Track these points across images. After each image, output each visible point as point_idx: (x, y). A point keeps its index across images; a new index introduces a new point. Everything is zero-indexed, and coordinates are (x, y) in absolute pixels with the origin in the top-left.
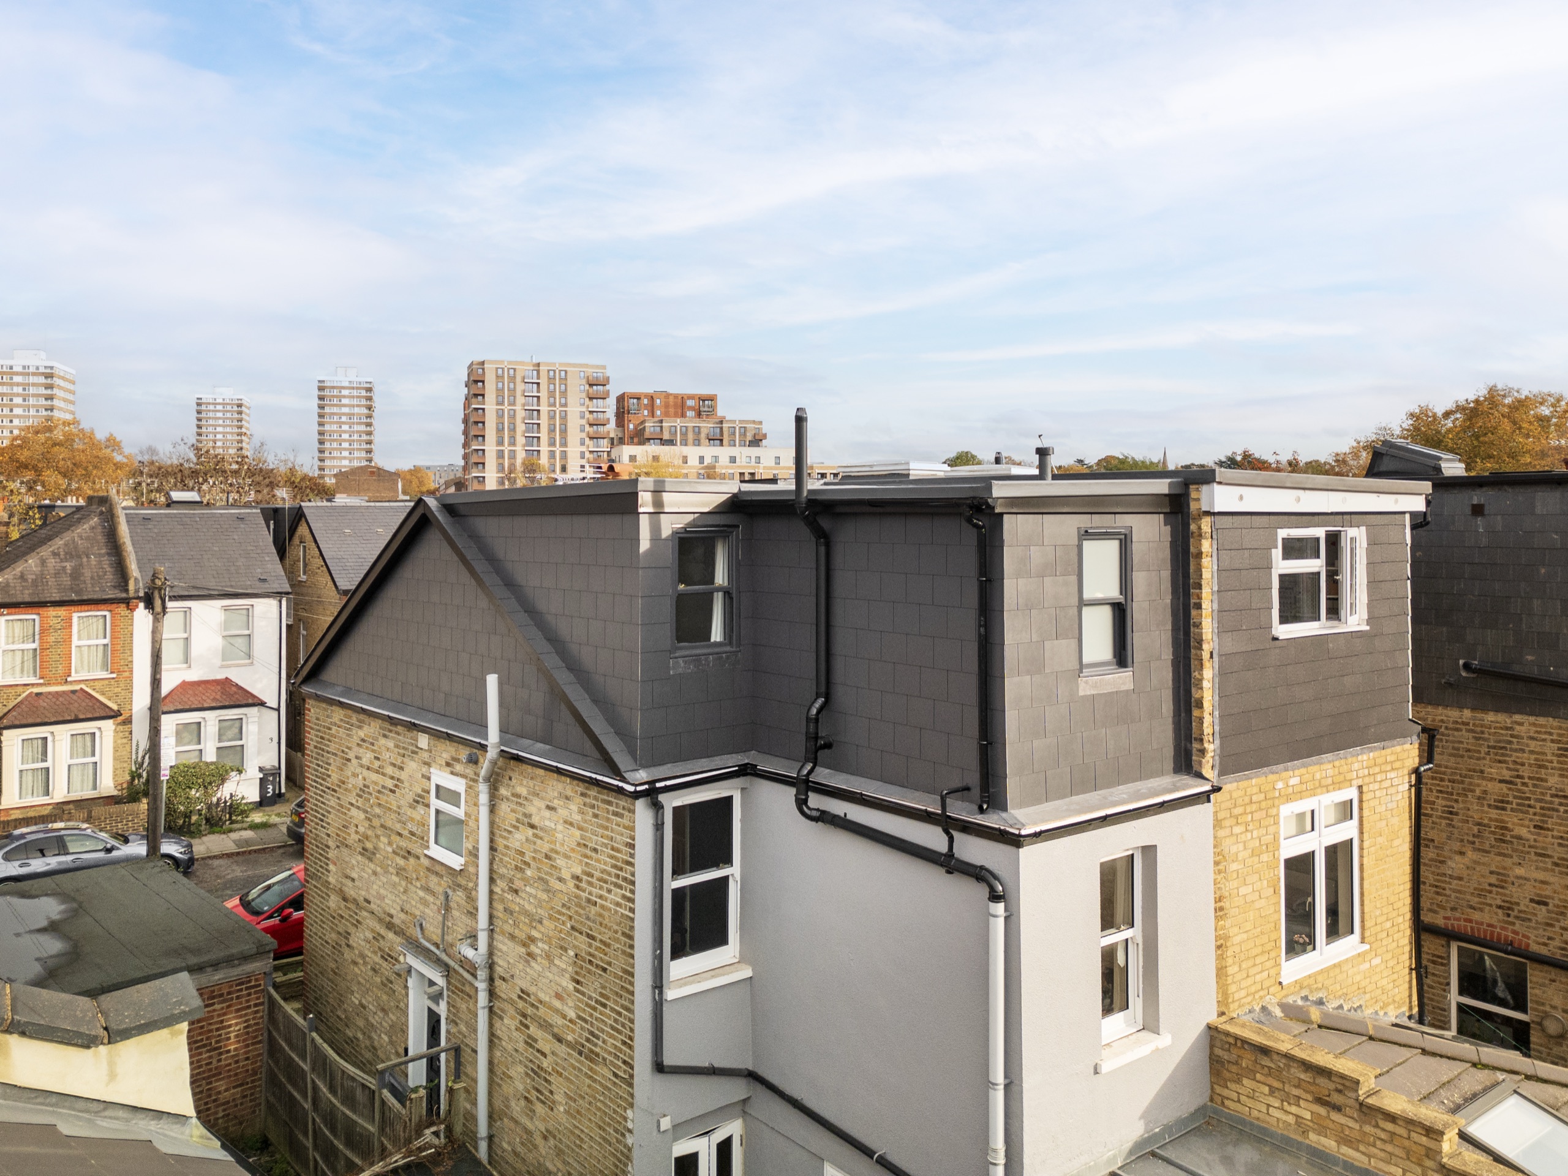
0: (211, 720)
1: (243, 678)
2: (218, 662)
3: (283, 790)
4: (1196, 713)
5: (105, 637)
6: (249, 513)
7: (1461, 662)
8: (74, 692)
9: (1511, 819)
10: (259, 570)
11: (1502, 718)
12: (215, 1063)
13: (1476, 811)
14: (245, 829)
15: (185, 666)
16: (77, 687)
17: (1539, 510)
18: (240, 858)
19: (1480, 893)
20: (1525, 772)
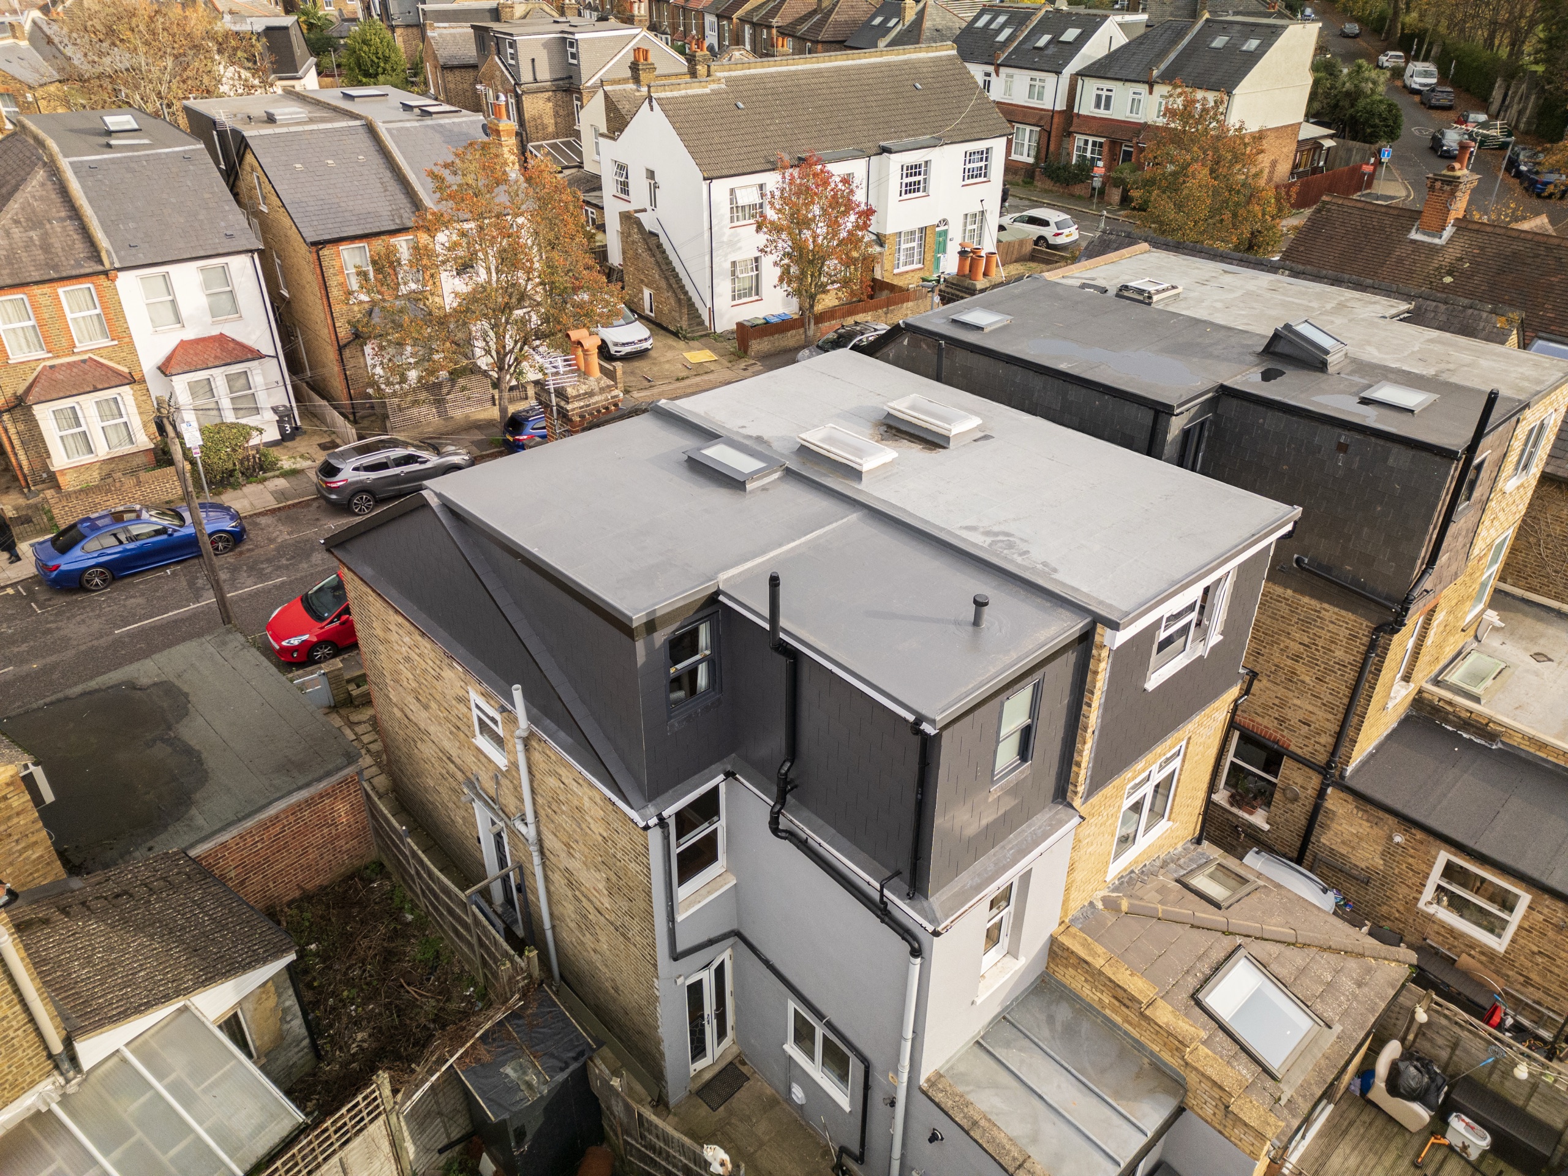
0: (219, 376)
1: (234, 331)
2: (208, 319)
3: (299, 423)
4: (1074, 768)
5: (95, 308)
6: (193, 150)
7: (1296, 556)
8: (84, 361)
9: (1300, 668)
10: (223, 224)
11: (1315, 603)
12: (334, 832)
13: (1277, 657)
14: (278, 477)
15: (178, 325)
16: (86, 357)
17: (1391, 462)
18: (283, 514)
19: (1265, 706)
20: (1321, 643)
